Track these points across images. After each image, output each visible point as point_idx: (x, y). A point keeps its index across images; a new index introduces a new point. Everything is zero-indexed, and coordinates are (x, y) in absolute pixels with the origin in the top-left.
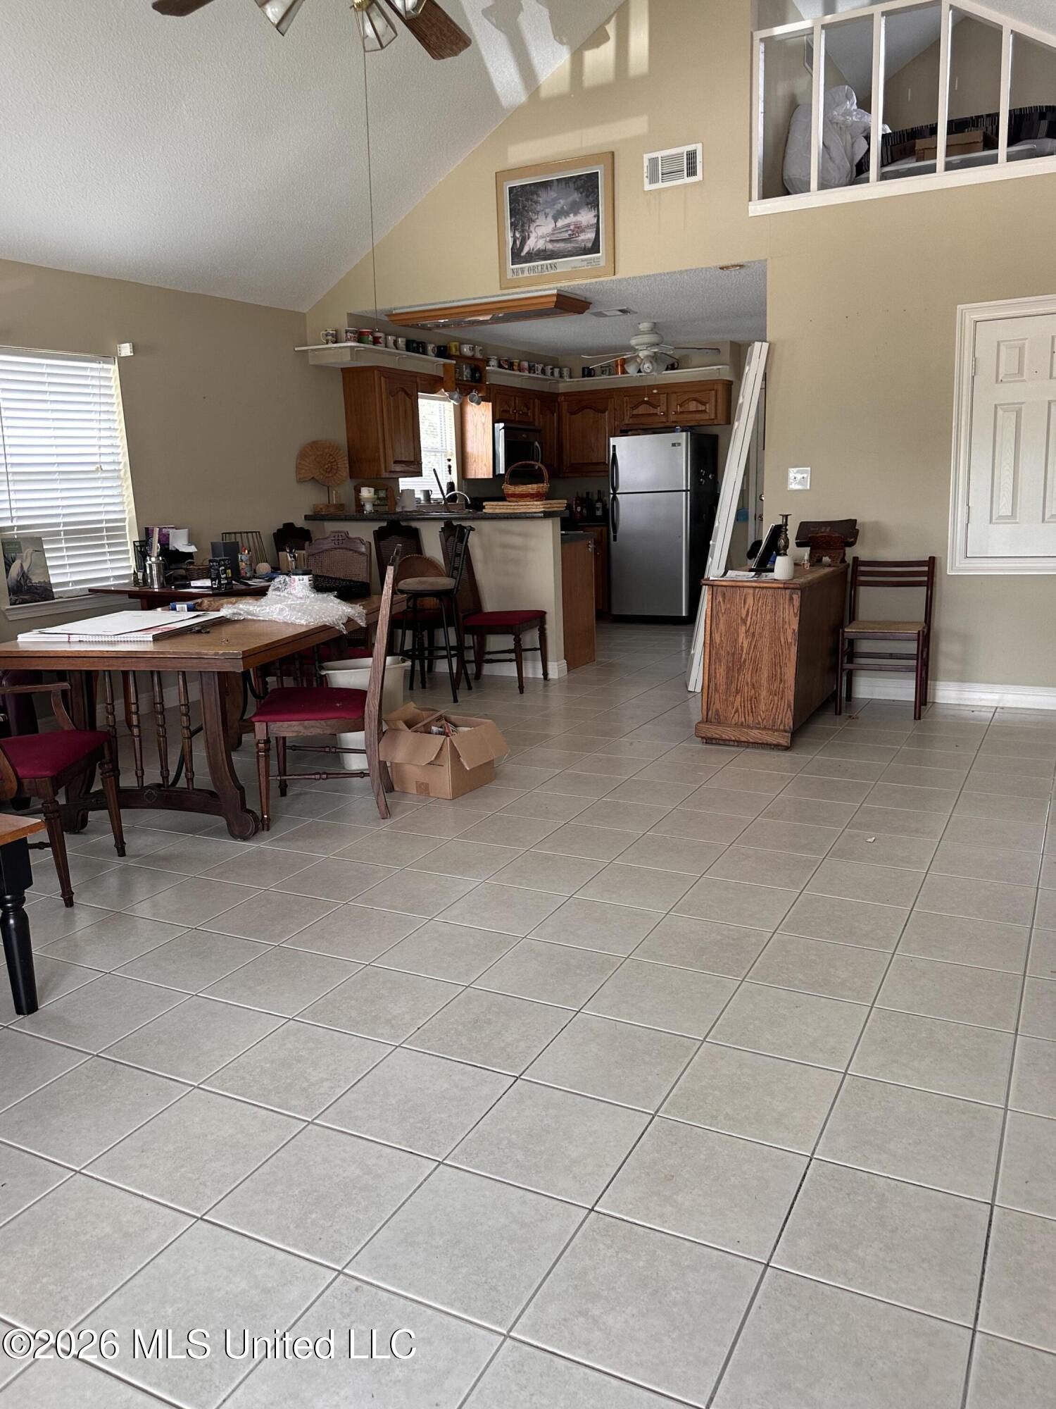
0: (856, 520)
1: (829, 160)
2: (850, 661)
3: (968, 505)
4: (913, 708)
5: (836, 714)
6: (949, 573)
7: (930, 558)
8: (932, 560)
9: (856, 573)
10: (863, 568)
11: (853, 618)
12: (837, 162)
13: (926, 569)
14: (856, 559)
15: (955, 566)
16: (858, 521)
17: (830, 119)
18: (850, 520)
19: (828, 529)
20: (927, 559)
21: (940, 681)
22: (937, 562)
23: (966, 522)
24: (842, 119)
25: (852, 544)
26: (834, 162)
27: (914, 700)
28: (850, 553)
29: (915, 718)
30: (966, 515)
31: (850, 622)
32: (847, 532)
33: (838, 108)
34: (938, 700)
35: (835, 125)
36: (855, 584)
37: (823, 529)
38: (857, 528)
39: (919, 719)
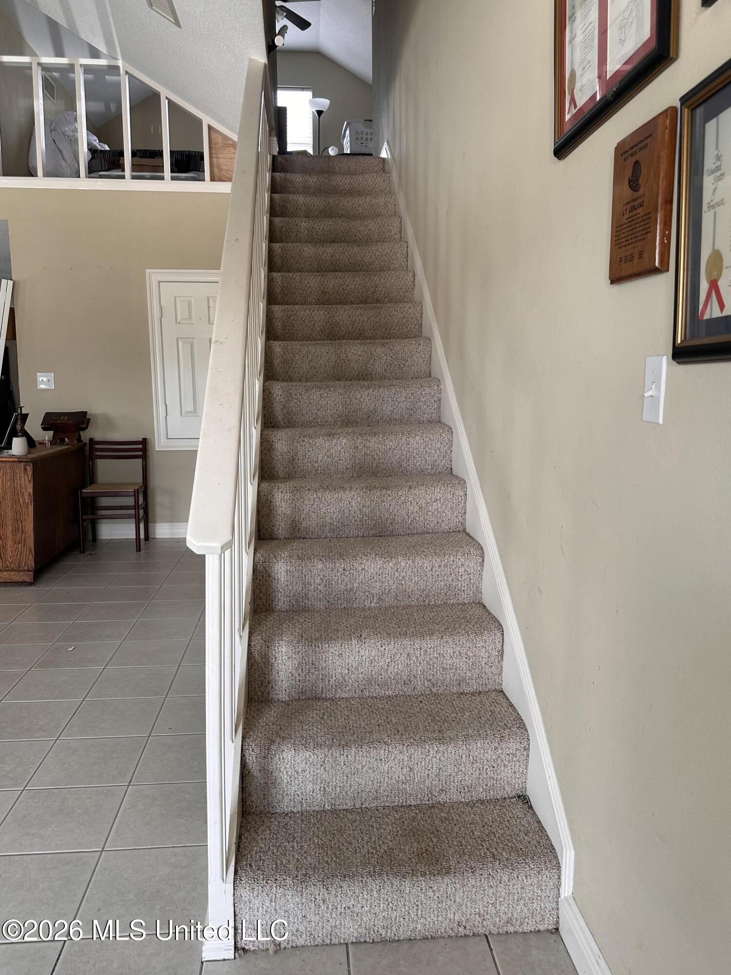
0: (86, 412)
1: (62, 160)
2: (93, 513)
3: (165, 404)
4: (135, 544)
5: (81, 553)
6: (157, 449)
7: (143, 439)
8: (144, 442)
9: (92, 450)
10: (98, 446)
11: (92, 481)
12: (69, 162)
13: (141, 446)
14: (91, 440)
15: (160, 444)
16: (88, 413)
17: (63, 132)
18: (83, 412)
19: (66, 418)
20: (141, 440)
21: (157, 523)
22: (149, 442)
23: (165, 415)
24: (72, 134)
25: (84, 429)
26: (66, 162)
27: (135, 537)
28: (85, 436)
29: (137, 551)
30: (165, 411)
31: (90, 485)
32: (81, 420)
33: (69, 126)
34: (158, 536)
35: (67, 137)
36: (92, 458)
37: (62, 418)
38: (87, 417)
39: (140, 551)
